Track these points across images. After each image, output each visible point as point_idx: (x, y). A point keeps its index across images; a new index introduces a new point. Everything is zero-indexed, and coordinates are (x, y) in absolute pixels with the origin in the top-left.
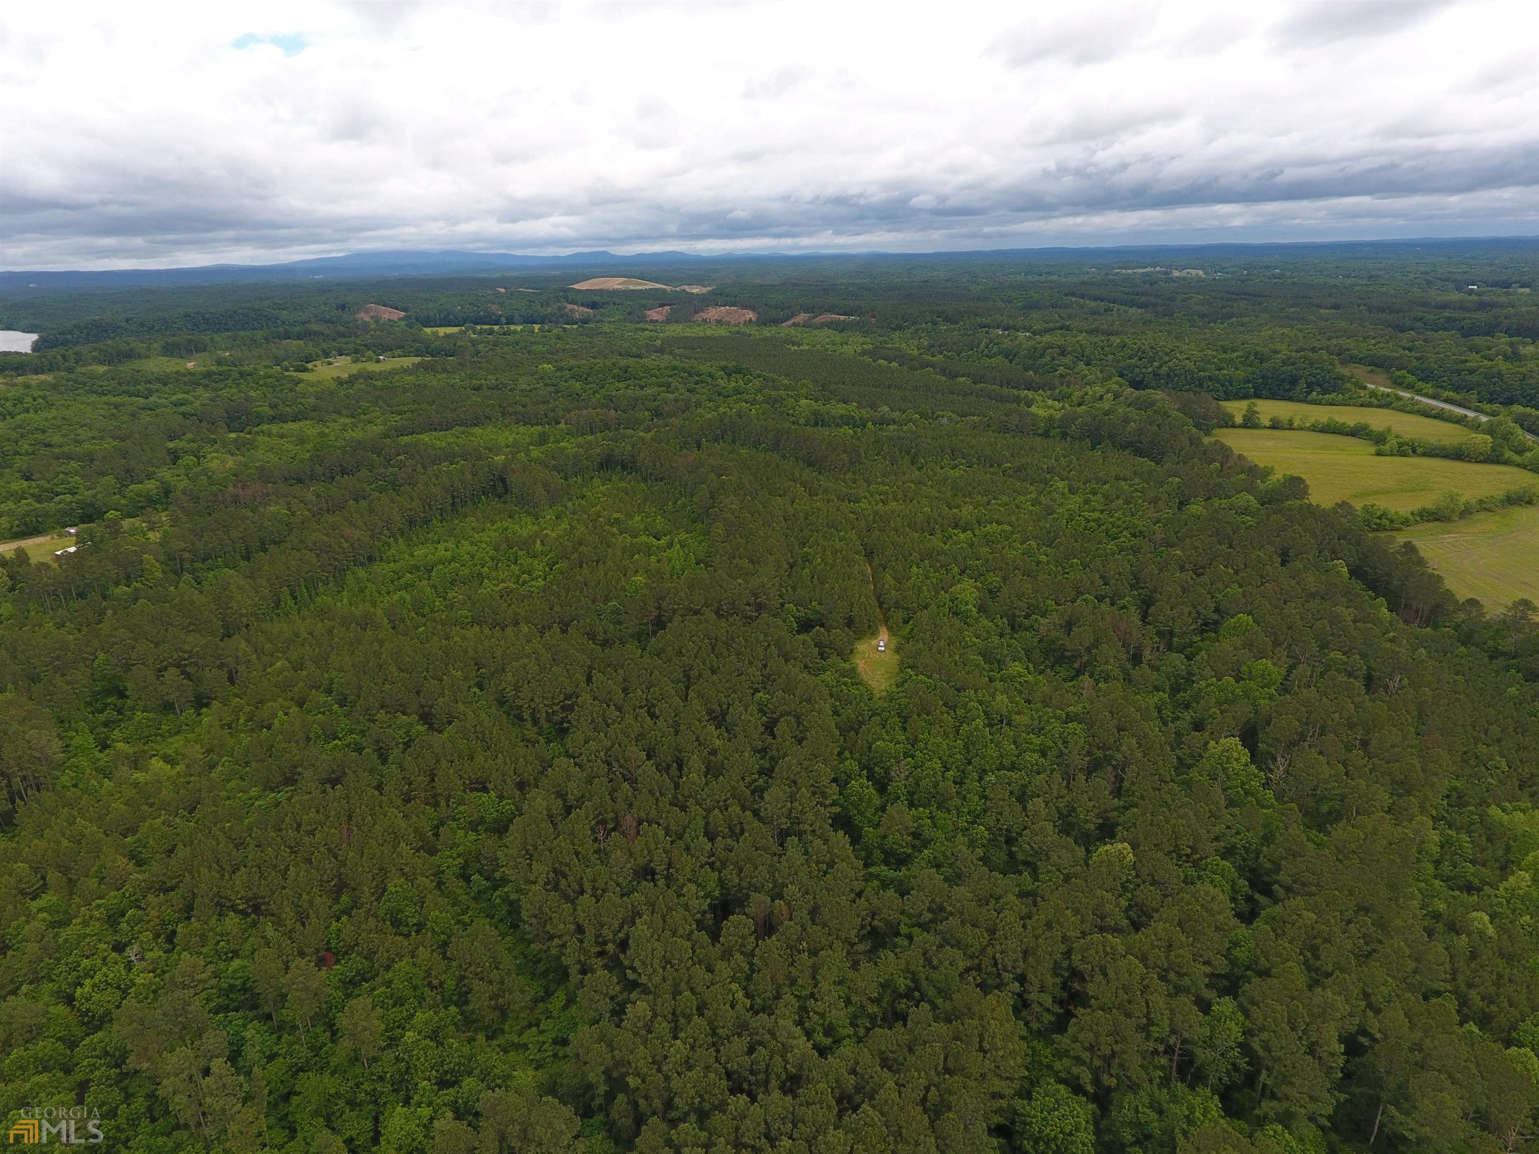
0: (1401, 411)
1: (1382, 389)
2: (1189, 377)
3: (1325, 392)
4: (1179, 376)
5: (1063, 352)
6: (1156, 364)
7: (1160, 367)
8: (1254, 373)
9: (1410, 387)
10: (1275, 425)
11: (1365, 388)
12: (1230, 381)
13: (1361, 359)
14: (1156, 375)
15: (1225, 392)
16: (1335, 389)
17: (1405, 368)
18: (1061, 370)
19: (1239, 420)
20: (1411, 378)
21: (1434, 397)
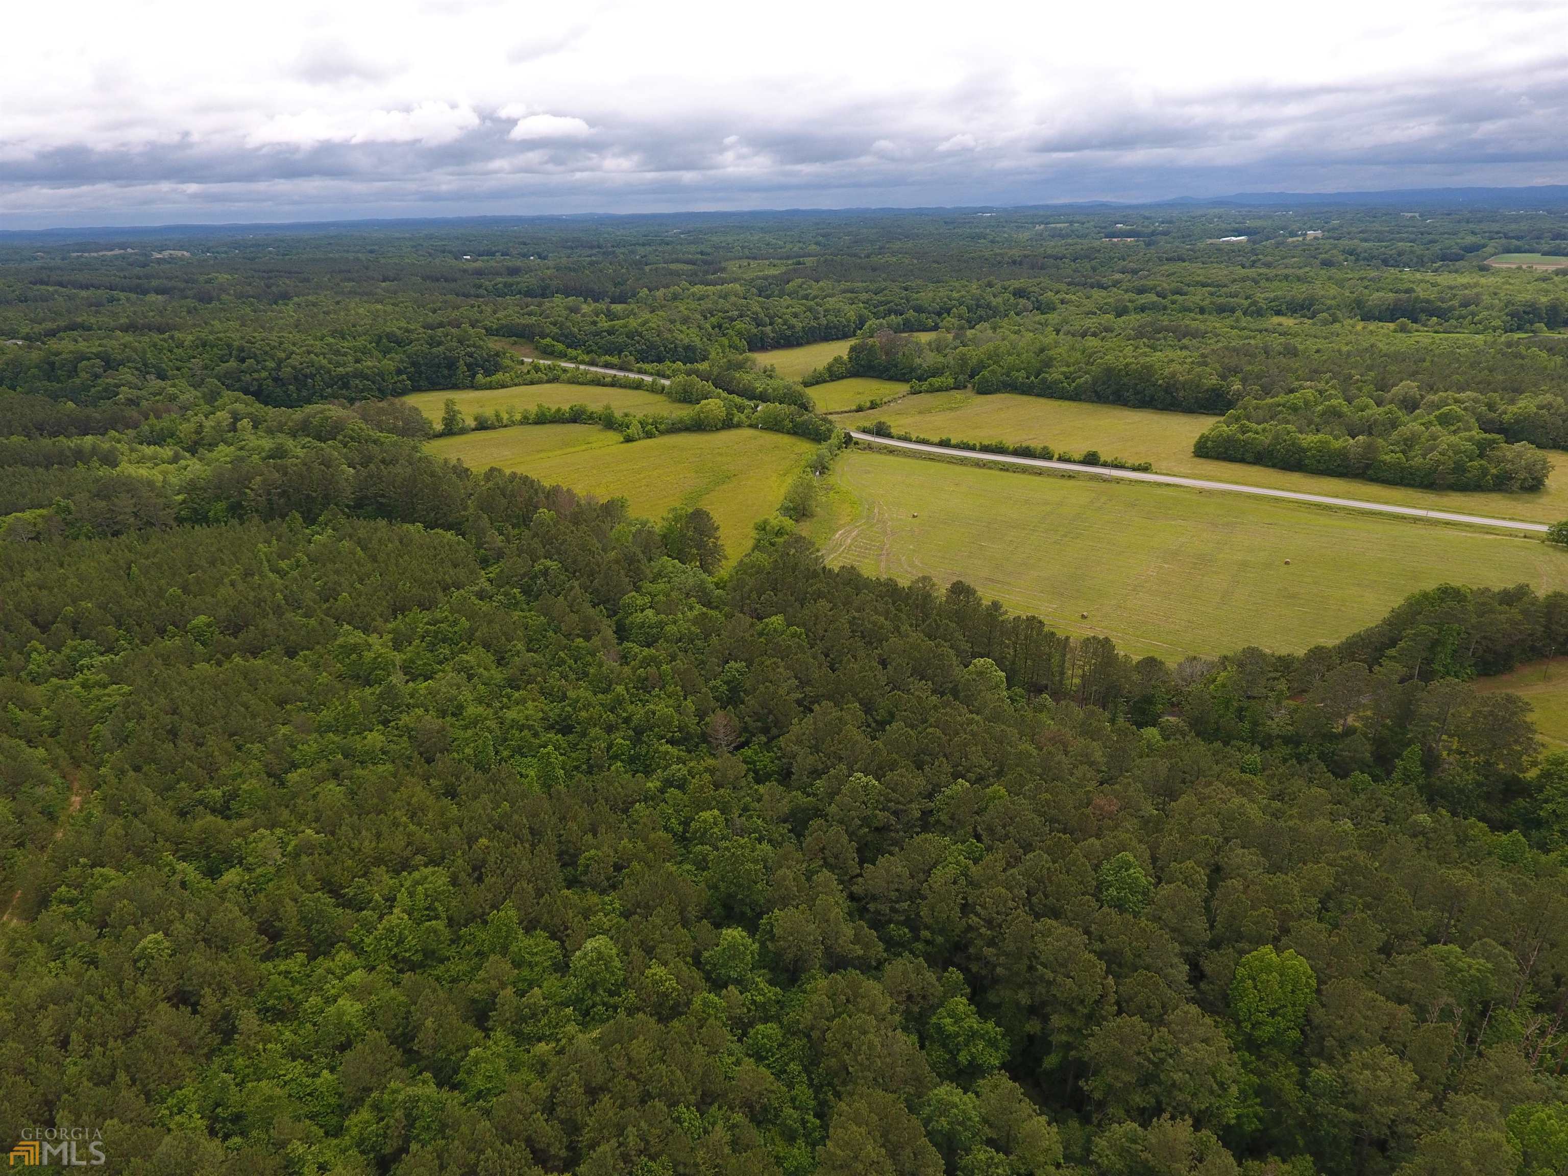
0: (573, 383)
1: (541, 362)
2: (326, 376)
3: (488, 373)
4: (312, 376)
5: (109, 363)
6: (271, 364)
7: (279, 368)
8: (402, 361)
9: (563, 356)
10: (482, 425)
11: (522, 363)
12: (381, 374)
13: (497, 330)
14: (276, 380)
15: (379, 390)
16: (497, 368)
17: (548, 335)
18: (125, 393)
19: (439, 427)
20: (560, 347)
21: (593, 363)
